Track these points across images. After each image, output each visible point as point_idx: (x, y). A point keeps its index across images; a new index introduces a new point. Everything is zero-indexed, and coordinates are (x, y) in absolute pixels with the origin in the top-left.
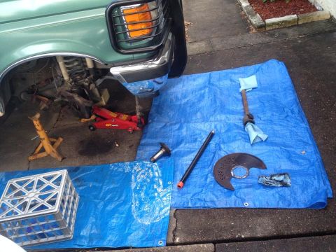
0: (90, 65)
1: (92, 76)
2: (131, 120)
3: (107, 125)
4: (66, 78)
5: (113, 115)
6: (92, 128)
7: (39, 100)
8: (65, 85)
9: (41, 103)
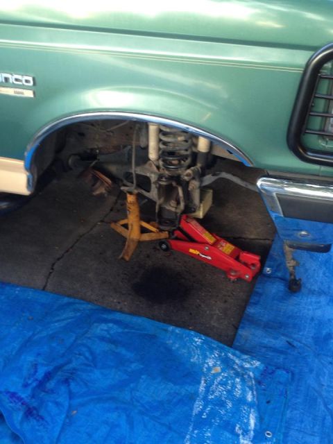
0: (203, 145)
1: (199, 165)
2: (237, 259)
3: (191, 251)
4: (153, 155)
5: (209, 238)
6: (164, 246)
7: (96, 179)
8: (147, 166)
9: (98, 184)
